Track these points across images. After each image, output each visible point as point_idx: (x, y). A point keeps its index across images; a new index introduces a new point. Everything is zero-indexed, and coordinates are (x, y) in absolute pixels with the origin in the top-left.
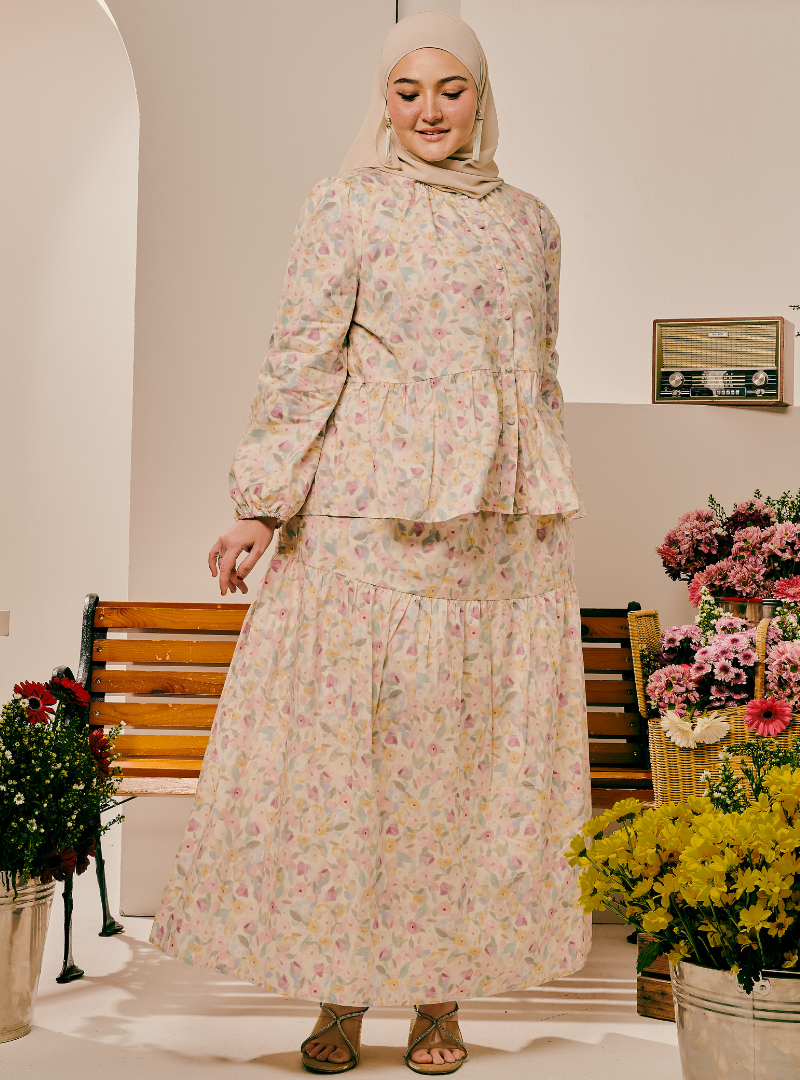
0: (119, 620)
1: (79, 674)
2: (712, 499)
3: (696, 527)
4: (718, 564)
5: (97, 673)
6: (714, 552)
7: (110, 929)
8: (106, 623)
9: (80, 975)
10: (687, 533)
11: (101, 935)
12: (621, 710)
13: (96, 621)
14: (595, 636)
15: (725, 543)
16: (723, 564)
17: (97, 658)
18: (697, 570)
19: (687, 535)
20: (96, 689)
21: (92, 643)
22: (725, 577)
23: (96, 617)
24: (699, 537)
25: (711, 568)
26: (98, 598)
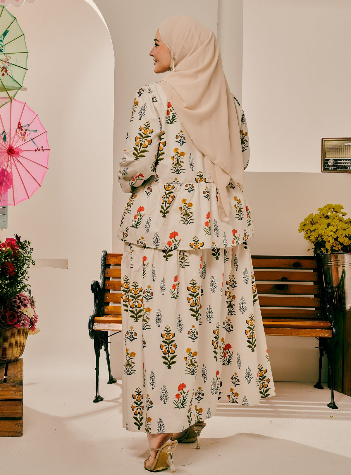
0: (115, 261)
1: (100, 282)
5: (107, 282)
7: (112, 381)
8: (110, 262)
9: (102, 399)
11: (108, 383)
12: (313, 296)
13: (106, 262)
14: (303, 267)
17: (107, 276)
20: (107, 288)
21: (105, 270)
23: (106, 260)
26: (107, 252)
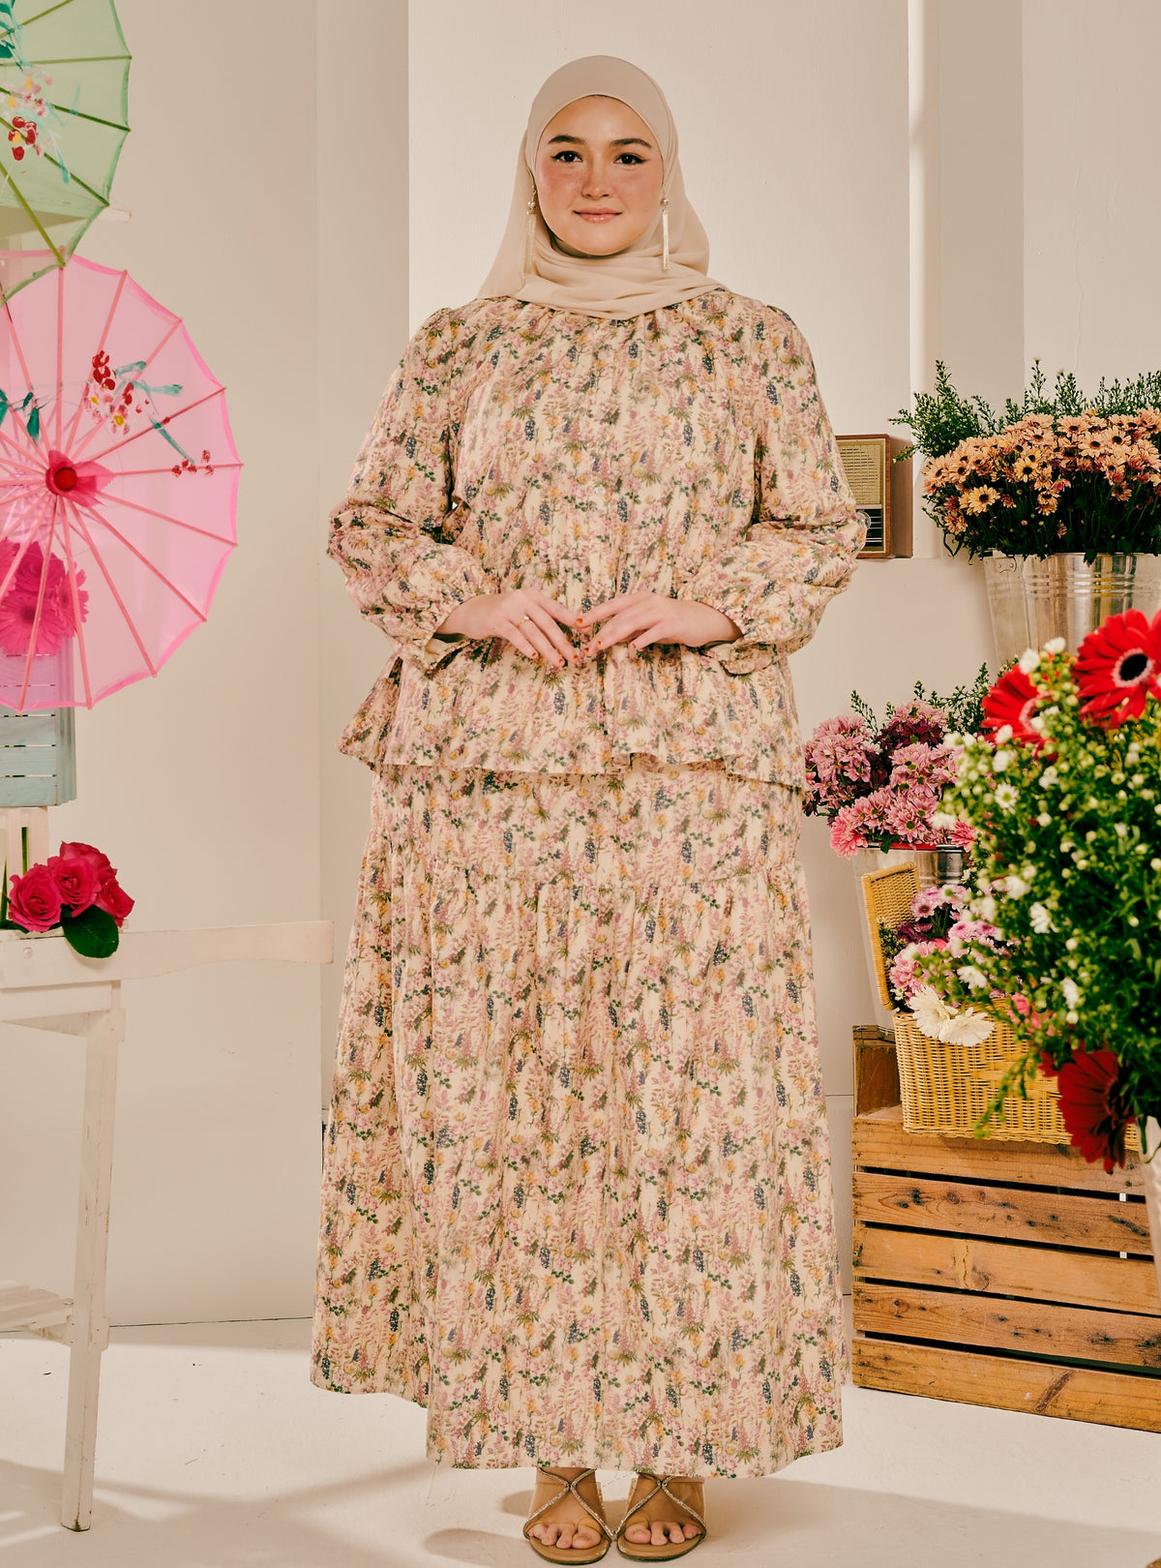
2: (855, 697)
3: (839, 744)
4: (871, 797)
6: (866, 780)
10: (827, 752)
15: (881, 766)
16: (877, 796)
18: (842, 804)
19: (828, 756)
22: (882, 816)
24: (844, 760)
25: (862, 802)
